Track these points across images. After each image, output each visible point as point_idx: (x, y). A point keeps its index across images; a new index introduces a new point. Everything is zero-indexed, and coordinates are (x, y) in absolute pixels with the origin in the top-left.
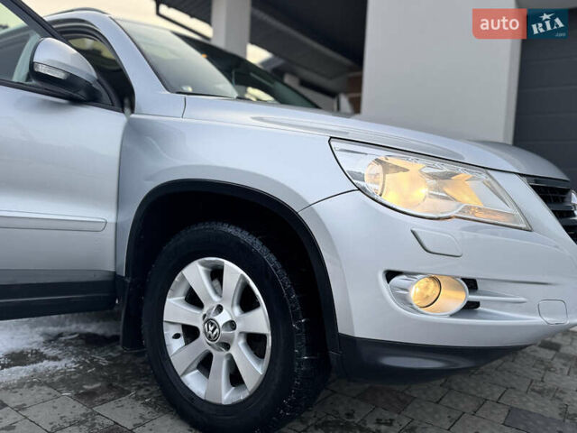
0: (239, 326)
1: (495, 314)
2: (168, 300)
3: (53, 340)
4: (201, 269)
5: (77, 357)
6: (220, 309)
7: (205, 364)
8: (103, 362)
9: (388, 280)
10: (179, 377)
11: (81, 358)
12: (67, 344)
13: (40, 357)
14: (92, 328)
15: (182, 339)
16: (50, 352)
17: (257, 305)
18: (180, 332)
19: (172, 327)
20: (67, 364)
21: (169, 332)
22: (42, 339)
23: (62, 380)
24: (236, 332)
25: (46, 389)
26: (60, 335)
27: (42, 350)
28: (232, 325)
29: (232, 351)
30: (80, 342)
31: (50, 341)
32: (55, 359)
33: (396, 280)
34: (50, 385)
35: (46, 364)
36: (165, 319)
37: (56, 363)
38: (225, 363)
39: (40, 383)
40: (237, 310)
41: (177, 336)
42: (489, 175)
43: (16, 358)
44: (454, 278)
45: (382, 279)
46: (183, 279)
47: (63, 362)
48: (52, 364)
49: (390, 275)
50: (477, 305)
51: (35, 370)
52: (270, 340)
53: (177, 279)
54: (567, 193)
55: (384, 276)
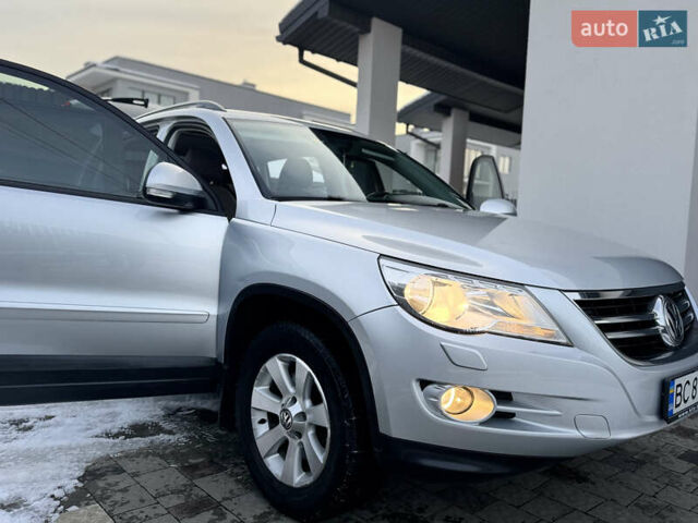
0: (308, 417)
2: (255, 388)
3: (171, 414)
4: (280, 363)
5: (189, 432)
6: (294, 400)
7: (283, 449)
8: (211, 439)
9: (422, 388)
10: (262, 459)
11: (192, 434)
12: (183, 419)
13: (158, 429)
14: (208, 405)
15: (267, 424)
16: (167, 426)
17: (321, 401)
18: (266, 418)
19: (258, 413)
20: (179, 438)
21: (256, 417)
22: (162, 413)
23: (172, 453)
24: (306, 422)
25: (158, 460)
26: (179, 410)
27: (161, 423)
28: (302, 415)
29: (303, 440)
30: (195, 417)
31: (169, 415)
32: (170, 432)
33: (430, 388)
34: (162, 457)
35: (163, 437)
36: (253, 405)
37: (171, 437)
38: (298, 450)
39: (154, 454)
40: (308, 403)
41: (262, 421)
42: (527, 291)
43: (138, 430)
44: (483, 389)
45: (416, 387)
46: (266, 370)
47: (177, 437)
48: (166, 437)
49: (424, 384)
50: (513, 415)
51: (151, 442)
52: (329, 431)
53: (261, 370)
54: (652, 300)
55: (418, 384)
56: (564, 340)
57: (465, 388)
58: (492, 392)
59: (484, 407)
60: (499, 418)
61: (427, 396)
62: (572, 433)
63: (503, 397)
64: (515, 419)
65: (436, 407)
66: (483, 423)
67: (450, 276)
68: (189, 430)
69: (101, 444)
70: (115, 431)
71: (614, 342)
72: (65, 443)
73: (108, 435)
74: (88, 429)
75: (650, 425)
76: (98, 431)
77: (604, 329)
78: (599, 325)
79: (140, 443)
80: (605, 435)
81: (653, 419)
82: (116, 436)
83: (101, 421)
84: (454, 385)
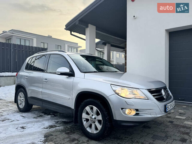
0: (97, 119)
2: (83, 114)
3: (57, 123)
4: (89, 108)
6: (93, 115)
7: (90, 126)
8: (69, 127)
10: (86, 129)
11: (64, 126)
12: (60, 123)
14: (64, 120)
15: (86, 121)
17: (100, 114)
19: (84, 119)
23: (62, 130)
24: (96, 120)
27: (55, 125)
28: (95, 118)
29: (96, 123)
30: (63, 123)
32: (59, 127)
33: (123, 109)
34: (60, 132)
35: (57, 128)
36: (83, 117)
38: (94, 126)
39: (58, 131)
40: (96, 115)
41: (85, 121)
42: (139, 90)
43: (51, 127)
44: (133, 109)
45: (121, 109)
46: (86, 109)
47: (61, 127)
48: (59, 128)
50: (139, 113)
52: (102, 121)
53: (84, 109)
54: (161, 90)
56: (147, 99)
57: (130, 109)
58: (135, 109)
59: (134, 113)
60: (137, 114)
61: (123, 111)
62: (150, 116)
63: (137, 110)
65: (125, 113)
66: (134, 116)
67: (125, 87)
68: (63, 126)
69: (44, 130)
71: (156, 98)
72: (36, 131)
73: (45, 128)
74: (39, 128)
75: (163, 114)
76: (42, 128)
77: (154, 96)
78: (153, 95)
79: (53, 129)
80: (156, 116)
81: (164, 112)
82: (47, 128)
83: (42, 126)
84: (128, 109)
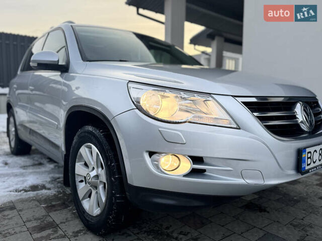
0: (100, 178)
1: (214, 177)
2: (76, 163)
4: (87, 149)
5: (58, 189)
6: (93, 169)
9: (150, 157)
10: (80, 202)
12: (58, 182)
13: (44, 187)
16: (49, 186)
18: (84, 180)
19: (79, 177)
20: (52, 192)
21: (78, 179)
23: (45, 199)
25: (36, 203)
26: (59, 178)
28: (97, 177)
29: (98, 190)
31: (52, 181)
32: (49, 189)
33: (154, 156)
34: (38, 201)
35: (44, 191)
36: (76, 172)
38: (96, 196)
39: (35, 200)
41: (81, 181)
42: (212, 97)
43: (34, 188)
44: (184, 155)
45: (146, 156)
46: (80, 153)
49: (151, 154)
50: (204, 171)
51: (37, 194)
53: (78, 154)
54: (294, 104)
55: (148, 154)
56: (235, 126)
57: (174, 155)
58: (190, 157)
59: (187, 166)
60: (194, 172)
61: (152, 161)
62: (241, 181)
63: (197, 160)
64: (206, 173)
65: (157, 167)
66: (186, 176)
67: (167, 90)
69: (11, 195)
70: (21, 188)
73: (16, 191)
74: (7, 188)
75: (290, 175)
77: (261, 119)
78: (258, 117)
79: (32, 194)
80: (260, 182)
81: (293, 172)
82: (20, 191)
83: (16, 184)
84: (166, 153)
